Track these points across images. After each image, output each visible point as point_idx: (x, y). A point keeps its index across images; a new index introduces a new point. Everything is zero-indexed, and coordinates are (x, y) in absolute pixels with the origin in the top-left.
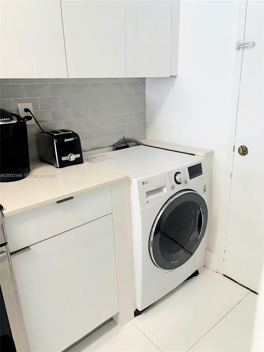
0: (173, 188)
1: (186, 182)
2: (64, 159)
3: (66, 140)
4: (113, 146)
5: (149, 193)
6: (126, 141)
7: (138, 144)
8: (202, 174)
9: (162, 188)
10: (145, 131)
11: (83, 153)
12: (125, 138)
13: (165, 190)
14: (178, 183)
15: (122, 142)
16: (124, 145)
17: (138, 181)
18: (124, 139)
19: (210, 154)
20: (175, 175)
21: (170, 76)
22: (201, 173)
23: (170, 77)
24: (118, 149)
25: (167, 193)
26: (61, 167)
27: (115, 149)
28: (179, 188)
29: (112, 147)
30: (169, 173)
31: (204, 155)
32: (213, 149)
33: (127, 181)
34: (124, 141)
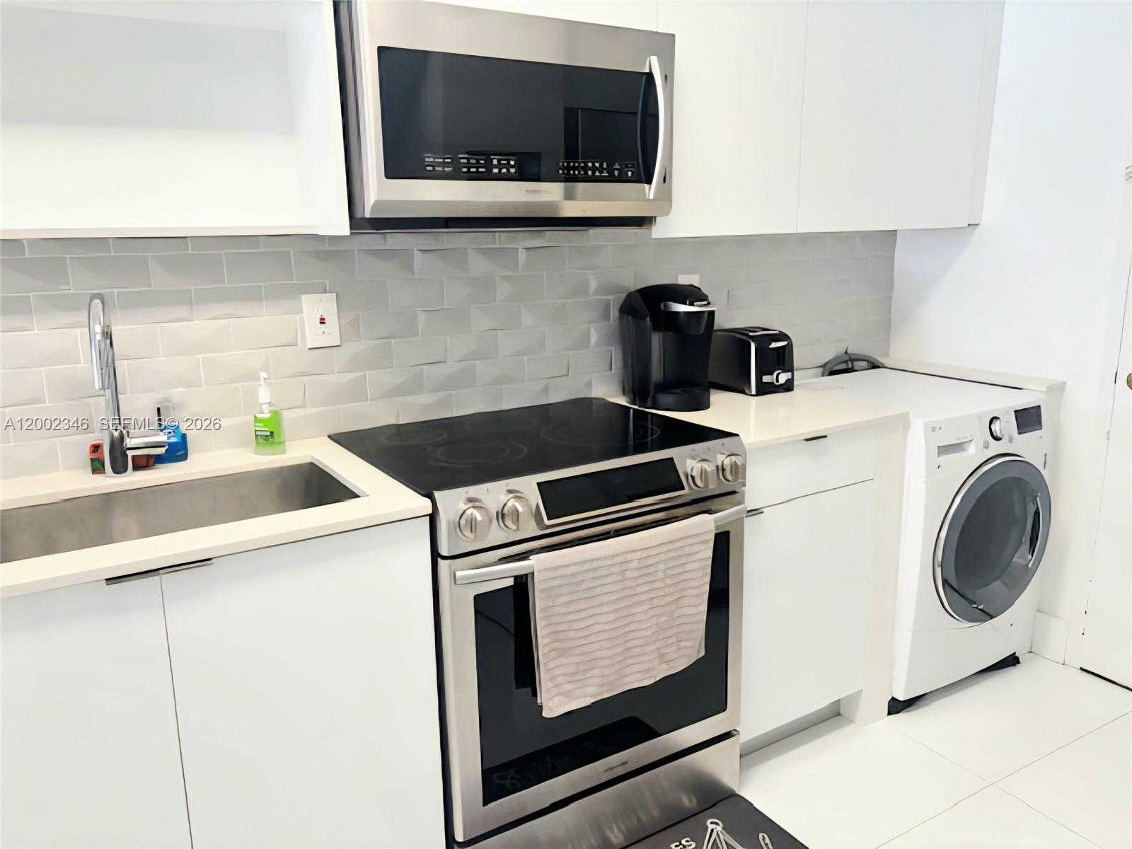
0: (987, 446)
1: (1011, 440)
2: (766, 379)
3: (774, 345)
4: (824, 366)
5: (943, 450)
6: (853, 357)
7: (874, 366)
8: (1041, 429)
9: (966, 445)
10: (887, 340)
11: (795, 372)
12: (848, 352)
13: (972, 449)
14: (997, 439)
15: (840, 360)
16: (843, 366)
17: (925, 424)
18: (846, 353)
19: (1058, 389)
20: (991, 423)
21: (969, 225)
22: (1038, 427)
23: (967, 225)
24: (832, 373)
25: (974, 455)
26: (758, 394)
27: (827, 372)
28: (997, 448)
29: (821, 370)
30: (980, 417)
31: (1045, 390)
32: (1061, 379)
33: (903, 422)
34: (847, 358)
